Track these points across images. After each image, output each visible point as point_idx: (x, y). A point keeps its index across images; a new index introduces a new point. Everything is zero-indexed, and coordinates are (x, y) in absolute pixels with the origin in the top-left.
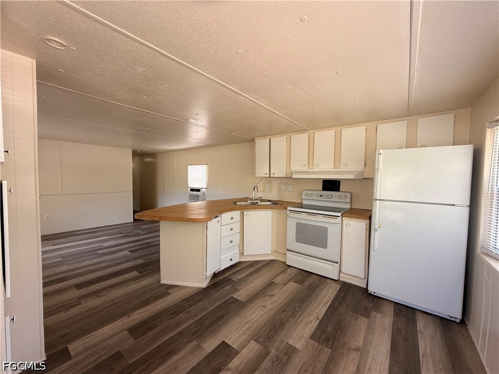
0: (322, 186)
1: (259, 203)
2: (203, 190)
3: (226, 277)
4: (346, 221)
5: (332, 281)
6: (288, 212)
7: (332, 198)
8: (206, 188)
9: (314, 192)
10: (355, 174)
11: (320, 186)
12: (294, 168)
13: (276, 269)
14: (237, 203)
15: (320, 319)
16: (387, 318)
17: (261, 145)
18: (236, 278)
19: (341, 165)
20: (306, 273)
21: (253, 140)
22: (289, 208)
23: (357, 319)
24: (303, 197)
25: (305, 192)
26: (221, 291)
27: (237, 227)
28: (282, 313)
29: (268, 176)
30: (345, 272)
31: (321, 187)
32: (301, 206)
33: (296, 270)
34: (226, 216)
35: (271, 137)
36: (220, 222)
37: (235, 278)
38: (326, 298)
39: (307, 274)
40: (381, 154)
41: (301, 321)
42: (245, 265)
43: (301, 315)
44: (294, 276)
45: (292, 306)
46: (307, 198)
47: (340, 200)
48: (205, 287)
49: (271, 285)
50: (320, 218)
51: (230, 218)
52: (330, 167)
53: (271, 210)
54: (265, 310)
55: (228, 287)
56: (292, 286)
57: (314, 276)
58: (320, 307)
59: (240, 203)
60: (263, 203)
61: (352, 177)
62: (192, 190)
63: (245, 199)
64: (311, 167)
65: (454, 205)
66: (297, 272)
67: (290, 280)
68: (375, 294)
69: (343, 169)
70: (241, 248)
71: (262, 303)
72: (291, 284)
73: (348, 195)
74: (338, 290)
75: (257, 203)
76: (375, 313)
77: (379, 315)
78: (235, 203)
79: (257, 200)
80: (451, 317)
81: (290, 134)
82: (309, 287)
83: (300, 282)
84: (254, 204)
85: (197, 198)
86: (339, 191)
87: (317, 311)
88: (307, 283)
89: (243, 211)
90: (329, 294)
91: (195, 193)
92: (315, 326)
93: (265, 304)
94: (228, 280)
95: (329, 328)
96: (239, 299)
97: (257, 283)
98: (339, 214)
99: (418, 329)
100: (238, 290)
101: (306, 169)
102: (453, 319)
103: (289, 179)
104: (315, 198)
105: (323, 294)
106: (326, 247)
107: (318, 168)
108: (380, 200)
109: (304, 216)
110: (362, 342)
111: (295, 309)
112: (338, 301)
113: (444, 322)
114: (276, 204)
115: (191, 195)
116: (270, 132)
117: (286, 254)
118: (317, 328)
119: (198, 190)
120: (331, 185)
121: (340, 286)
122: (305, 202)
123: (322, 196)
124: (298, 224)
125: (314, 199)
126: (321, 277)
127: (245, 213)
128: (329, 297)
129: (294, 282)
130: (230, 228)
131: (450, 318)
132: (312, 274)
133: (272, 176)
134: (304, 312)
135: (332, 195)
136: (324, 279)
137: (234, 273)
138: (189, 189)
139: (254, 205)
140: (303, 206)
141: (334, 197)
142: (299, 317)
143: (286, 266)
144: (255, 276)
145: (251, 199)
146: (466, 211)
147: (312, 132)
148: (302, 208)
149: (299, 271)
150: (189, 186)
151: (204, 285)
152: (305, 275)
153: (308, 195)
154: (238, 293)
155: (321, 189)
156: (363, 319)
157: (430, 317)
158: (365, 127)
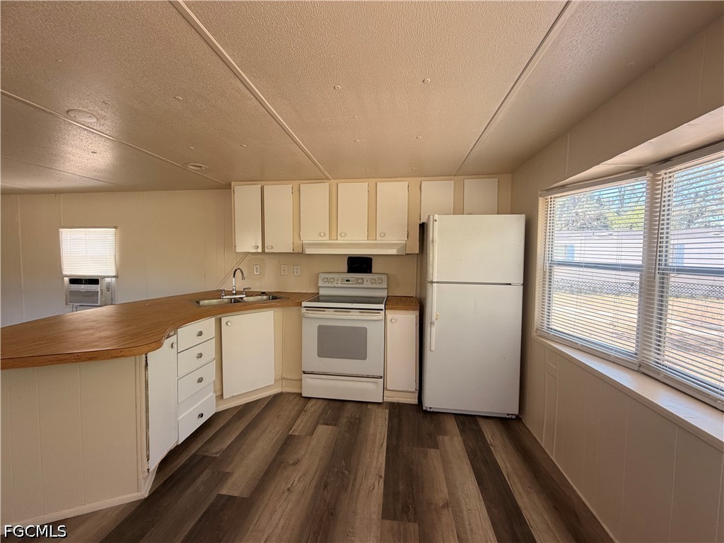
0: (347, 267)
1: (245, 299)
2: (108, 280)
3: (194, 456)
4: (391, 315)
5: (375, 407)
6: (304, 310)
7: (362, 283)
8: (116, 277)
9: (336, 276)
10: (398, 247)
11: (344, 266)
12: (306, 239)
13: (288, 410)
14: (201, 303)
15: (383, 476)
16: (456, 438)
17: (245, 197)
18: (216, 449)
19: (378, 235)
20: (337, 402)
21: (228, 187)
22: (304, 304)
23: (426, 455)
24: (320, 284)
25: (323, 276)
26: (190, 490)
27: (210, 350)
28: (324, 489)
29: (260, 250)
30: (391, 389)
31: (345, 268)
32: (317, 298)
33: (321, 402)
34: (187, 333)
35: (263, 183)
36: (175, 346)
37: (214, 451)
38: (378, 436)
39: (338, 404)
40: (436, 221)
41: (359, 491)
42: (229, 417)
43: (355, 479)
44: (320, 416)
45: (336, 470)
46: (327, 285)
47: (374, 286)
48: (147, 495)
49: (288, 442)
50: (355, 315)
51: (196, 333)
52: (362, 238)
53: (272, 309)
54: (294, 497)
55: (204, 477)
56: (324, 433)
57: (349, 406)
58: (376, 454)
59: (206, 302)
60: (251, 299)
61: (394, 252)
62: (74, 281)
63: (217, 294)
64: (334, 237)
65: (510, 284)
66: (323, 406)
67: (317, 423)
68: (431, 410)
69: (380, 240)
70: (218, 387)
71: (283, 485)
72: (322, 429)
73: (384, 277)
74: (387, 417)
75: (242, 298)
76: (441, 437)
77: (446, 438)
78: (198, 303)
79: (240, 293)
80: (508, 415)
81: (300, 182)
82: (349, 426)
83: (333, 421)
84: (236, 301)
85: (90, 300)
86: (371, 272)
87: (374, 464)
88: (344, 420)
89: (219, 316)
90: (378, 427)
91: (83, 287)
92: (381, 491)
93: (289, 486)
94: (199, 462)
95: (401, 487)
96: (236, 494)
97: (261, 447)
98: (382, 306)
99: (489, 442)
100: (226, 476)
101: (326, 240)
102: (510, 416)
103: (298, 256)
104: (339, 285)
105: (371, 431)
106: (365, 358)
107: (345, 238)
108: (437, 282)
109: (330, 314)
110: (446, 490)
111: (342, 473)
112: (394, 433)
113: (505, 422)
114: (275, 298)
115: (73, 293)
116: (262, 175)
117: (301, 380)
118: (386, 495)
119: (94, 281)
120: (360, 264)
121: (387, 411)
122: (322, 292)
123: (348, 281)
124: (320, 327)
125: (337, 285)
126: (360, 404)
127: (224, 320)
128: (381, 433)
129: (324, 424)
130: (196, 354)
131: (507, 417)
132: (346, 403)
133: (267, 251)
134: (356, 473)
135: (362, 279)
136: (364, 405)
137: (210, 440)
138: (66, 280)
139: (237, 304)
140: (320, 298)
141: (365, 281)
142: (353, 485)
143: (302, 401)
144: (254, 434)
145: (230, 293)
146: (519, 290)
147: (334, 182)
148: (319, 301)
149: (325, 402)
150: (65, 273)
151: (144, 492)
152: (336, 405)
153: (328, 280)
154: (230, 481)
155: (346, 270)
156: (432, 452)
157: (490, 421)
158: (407, 183)
